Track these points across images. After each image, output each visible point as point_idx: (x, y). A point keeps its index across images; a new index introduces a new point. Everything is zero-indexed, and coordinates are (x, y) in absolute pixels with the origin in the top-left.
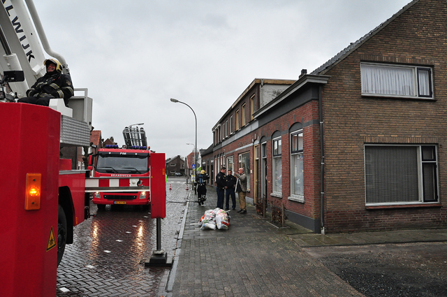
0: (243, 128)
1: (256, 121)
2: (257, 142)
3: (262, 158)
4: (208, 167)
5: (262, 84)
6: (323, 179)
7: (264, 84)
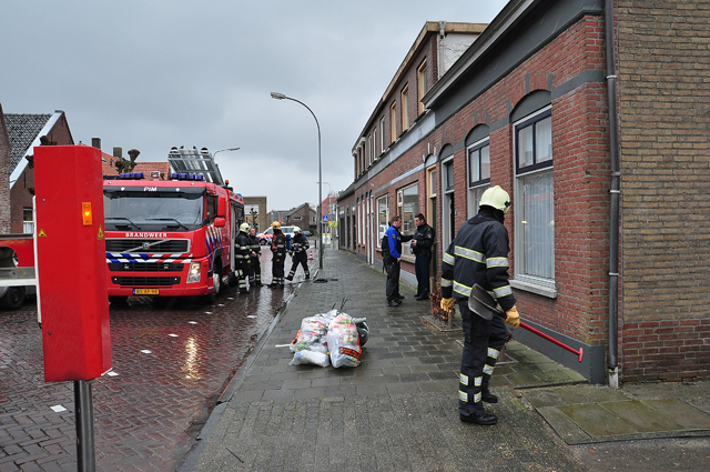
0: (404, 135)
1: (429, 115)
2: (433, 160)
3: (444, 192)
4: (348, 218)
5: (442, 32)
6: (617, 235)
7: (446, 34)
